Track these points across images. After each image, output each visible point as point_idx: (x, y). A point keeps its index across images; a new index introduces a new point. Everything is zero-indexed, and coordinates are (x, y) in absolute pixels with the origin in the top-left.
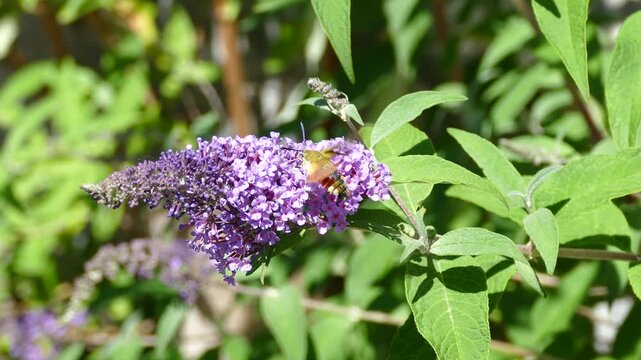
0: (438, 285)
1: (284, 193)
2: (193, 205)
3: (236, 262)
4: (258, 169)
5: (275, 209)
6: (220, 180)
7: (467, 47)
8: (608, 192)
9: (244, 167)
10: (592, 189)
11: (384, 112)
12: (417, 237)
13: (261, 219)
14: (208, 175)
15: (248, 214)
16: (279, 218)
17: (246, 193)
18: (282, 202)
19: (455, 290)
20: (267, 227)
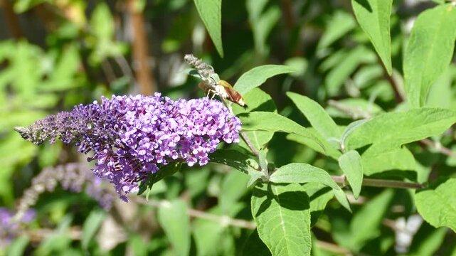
0: (274, 204)
1: (162, 136)
2: (97, 144)
3: (128, 185)
4: (144, 118)
5: (155, 147)
6: (116, 126)
7: (307, 33)
8: (400, 140)
9: (134, 117)
10: (389, 137)
11: (240, 79)
12: (260, 169)
13: (146, 154)
14: (107, 122)
15: (137, 151)
16: (159, 154)
17: (135, 136)
18: (161, 142)
19: (287, 208)
20: (150, 160)
